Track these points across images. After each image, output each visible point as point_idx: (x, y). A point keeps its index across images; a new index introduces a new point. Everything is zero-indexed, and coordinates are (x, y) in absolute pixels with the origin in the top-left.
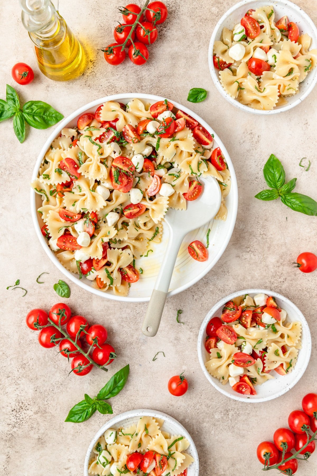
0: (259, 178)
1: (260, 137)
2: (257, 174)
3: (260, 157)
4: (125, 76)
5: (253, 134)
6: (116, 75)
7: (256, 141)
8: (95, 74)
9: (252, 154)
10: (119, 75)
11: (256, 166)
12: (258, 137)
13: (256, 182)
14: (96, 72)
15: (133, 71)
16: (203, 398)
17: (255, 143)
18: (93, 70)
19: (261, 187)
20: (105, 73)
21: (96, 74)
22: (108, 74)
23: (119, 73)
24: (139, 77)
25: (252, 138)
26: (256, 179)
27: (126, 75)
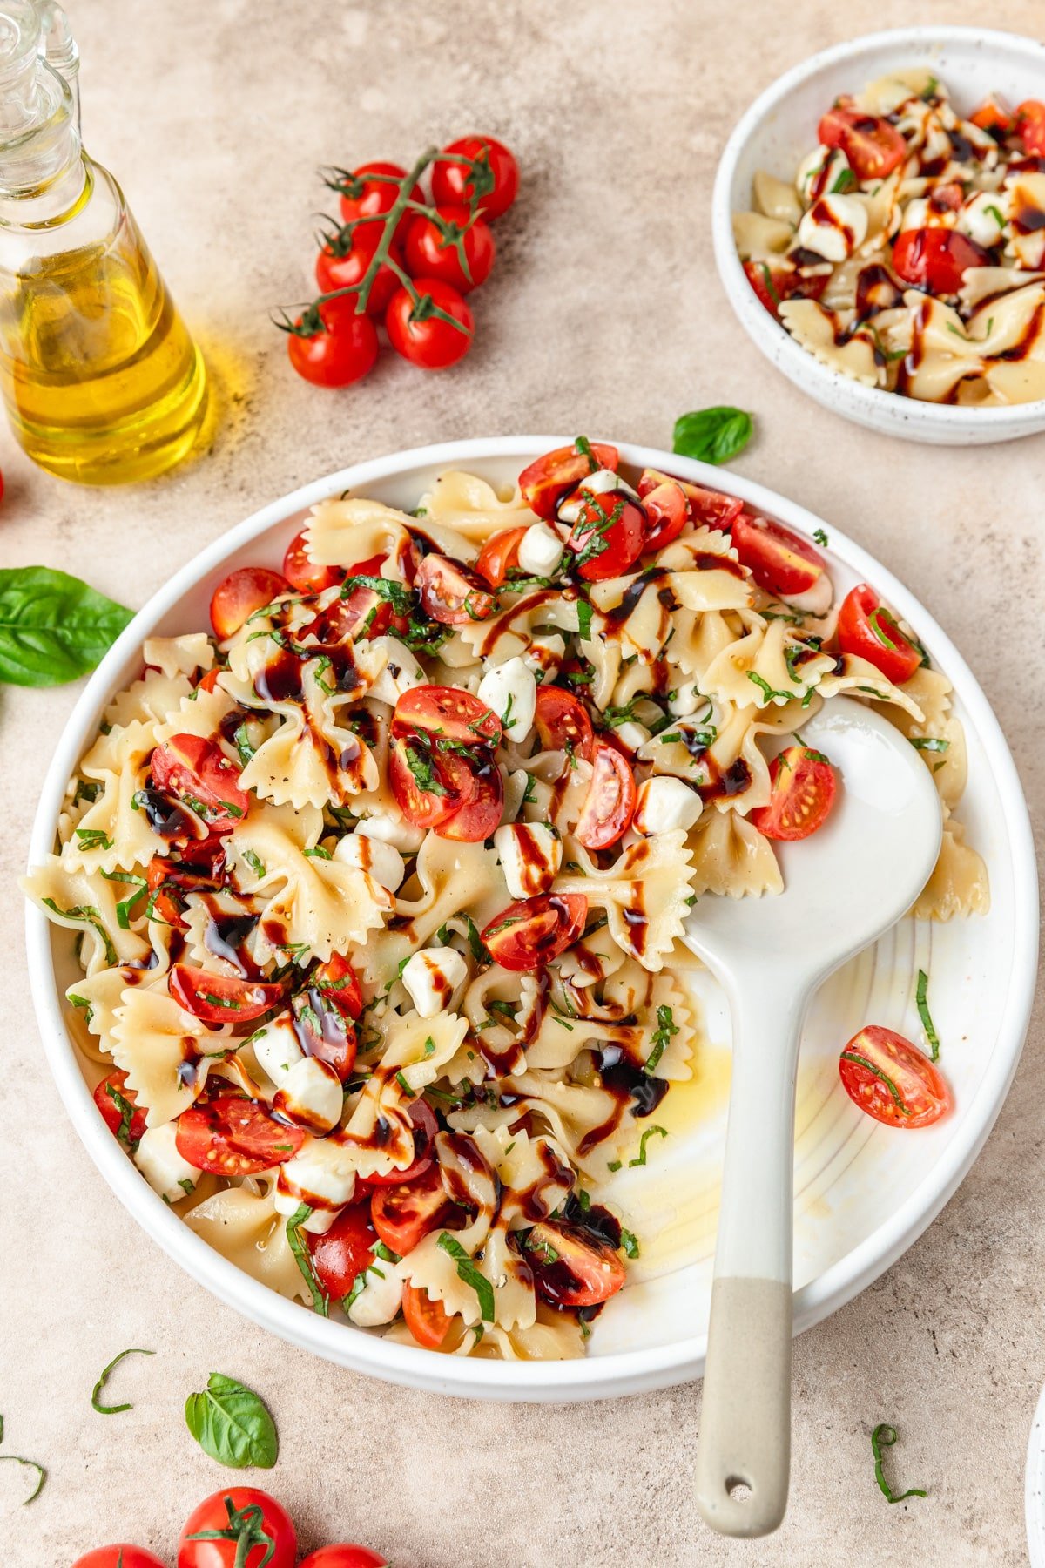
1: (1032, 542)
4: (389, 426)
6: (352, 430)
7: (1023, 565)
8: (258, 440)
10: (362, 430)
12: (1026, 544)
14: (263, 433)
15: (419, 402)
17: (1021, 570)
18: (249, 430)
20: (304, 430)
21: (264, 441)
22: (314, 431)
23: (362, 420)
24: (449, 416)
25: (1001, 554)
27: (394, 420)
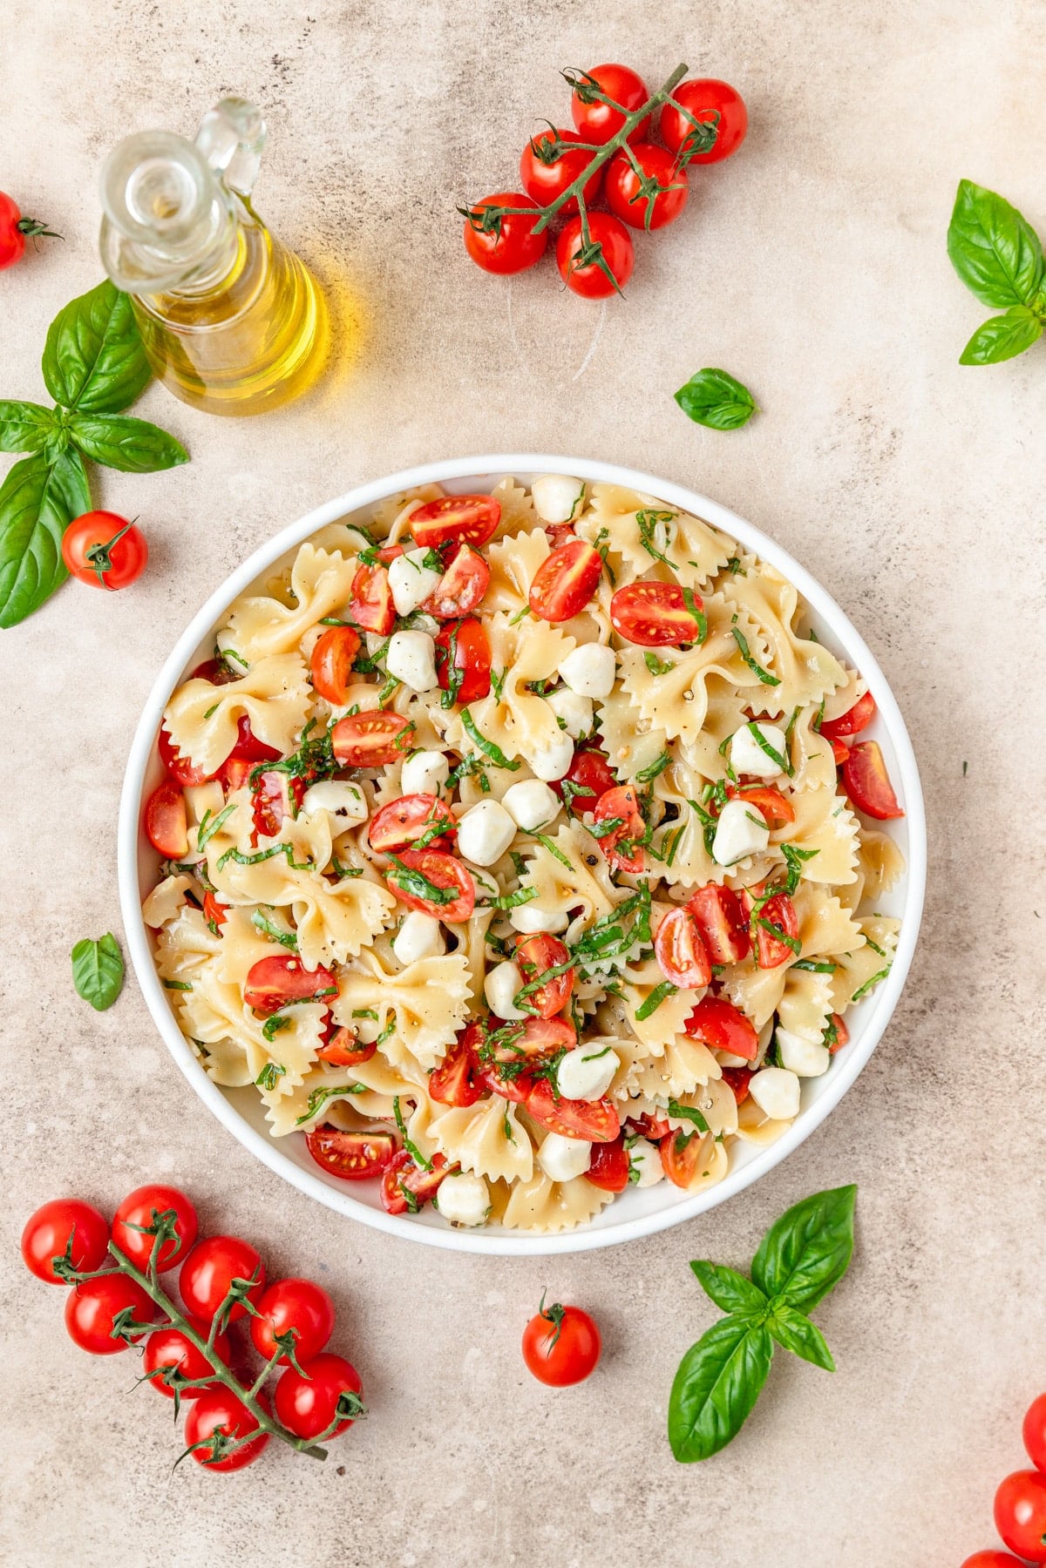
0: (878, 598)
1: (898, 434)
2: (871, 580)
3: (891, 513)
4: (402, 135)
5: (873, 421)
9: (859, 500)
10: (377, 133)
11: (871, 547)
13: (863, 611)
15: (435, 119)
16: (552, 1427)
17: (879, 457)
19: (878, 632)
23: (380, 121)
25: (868, 437)
26: (866, 600)
